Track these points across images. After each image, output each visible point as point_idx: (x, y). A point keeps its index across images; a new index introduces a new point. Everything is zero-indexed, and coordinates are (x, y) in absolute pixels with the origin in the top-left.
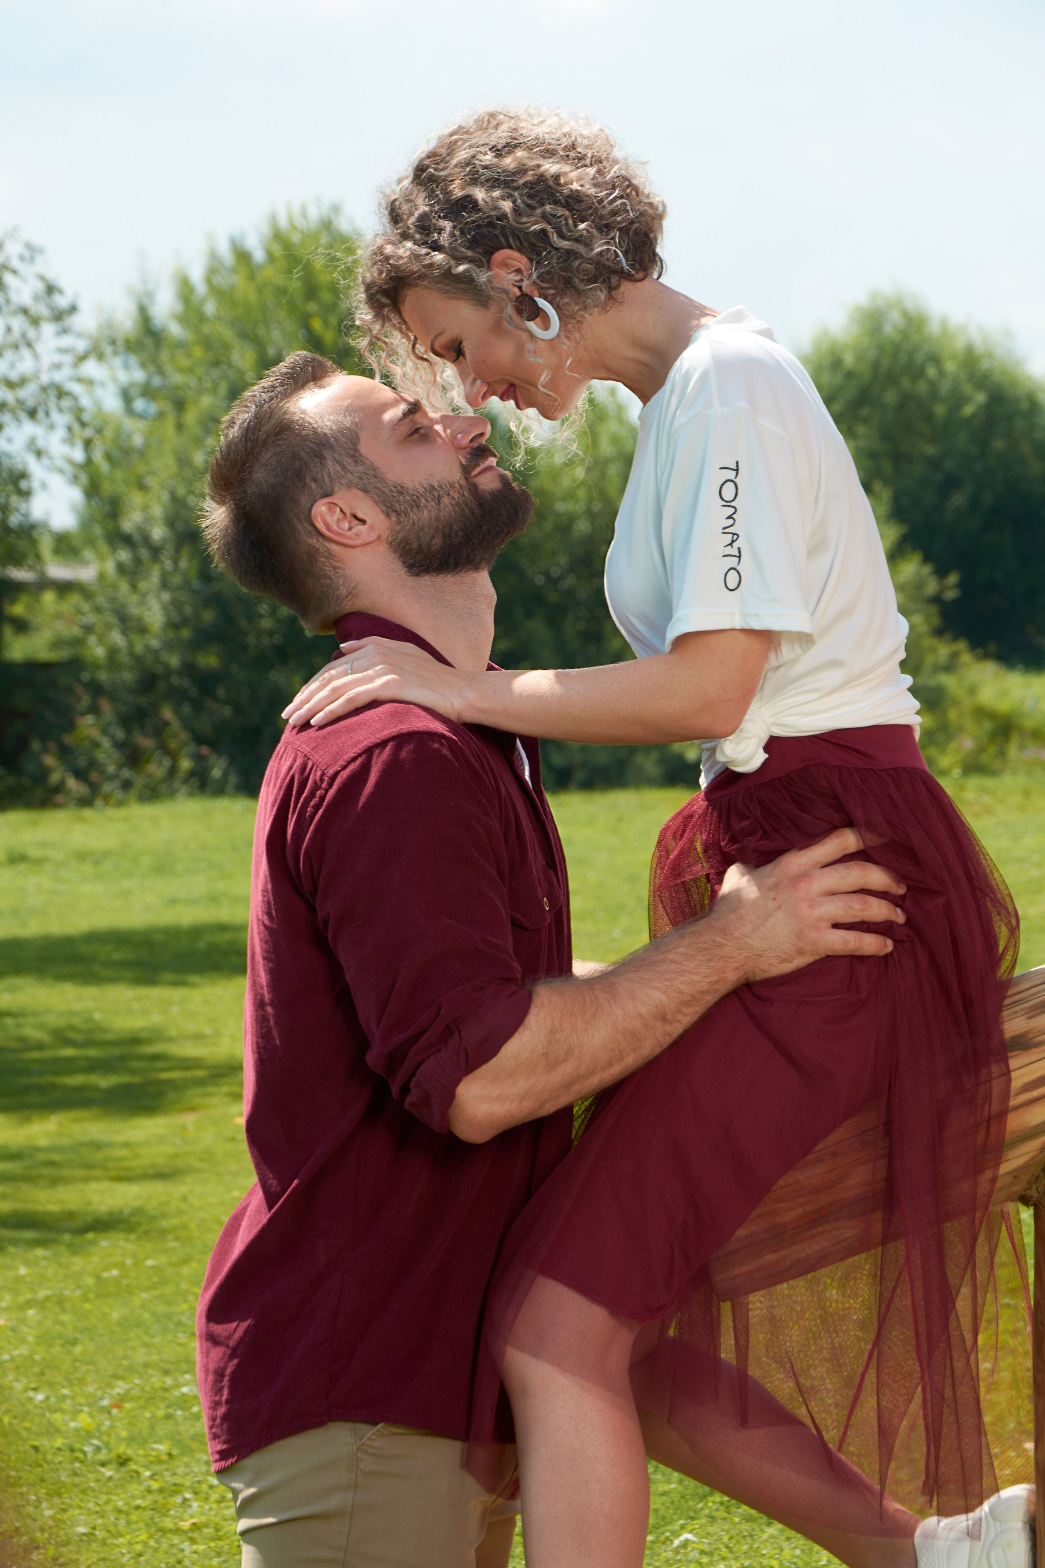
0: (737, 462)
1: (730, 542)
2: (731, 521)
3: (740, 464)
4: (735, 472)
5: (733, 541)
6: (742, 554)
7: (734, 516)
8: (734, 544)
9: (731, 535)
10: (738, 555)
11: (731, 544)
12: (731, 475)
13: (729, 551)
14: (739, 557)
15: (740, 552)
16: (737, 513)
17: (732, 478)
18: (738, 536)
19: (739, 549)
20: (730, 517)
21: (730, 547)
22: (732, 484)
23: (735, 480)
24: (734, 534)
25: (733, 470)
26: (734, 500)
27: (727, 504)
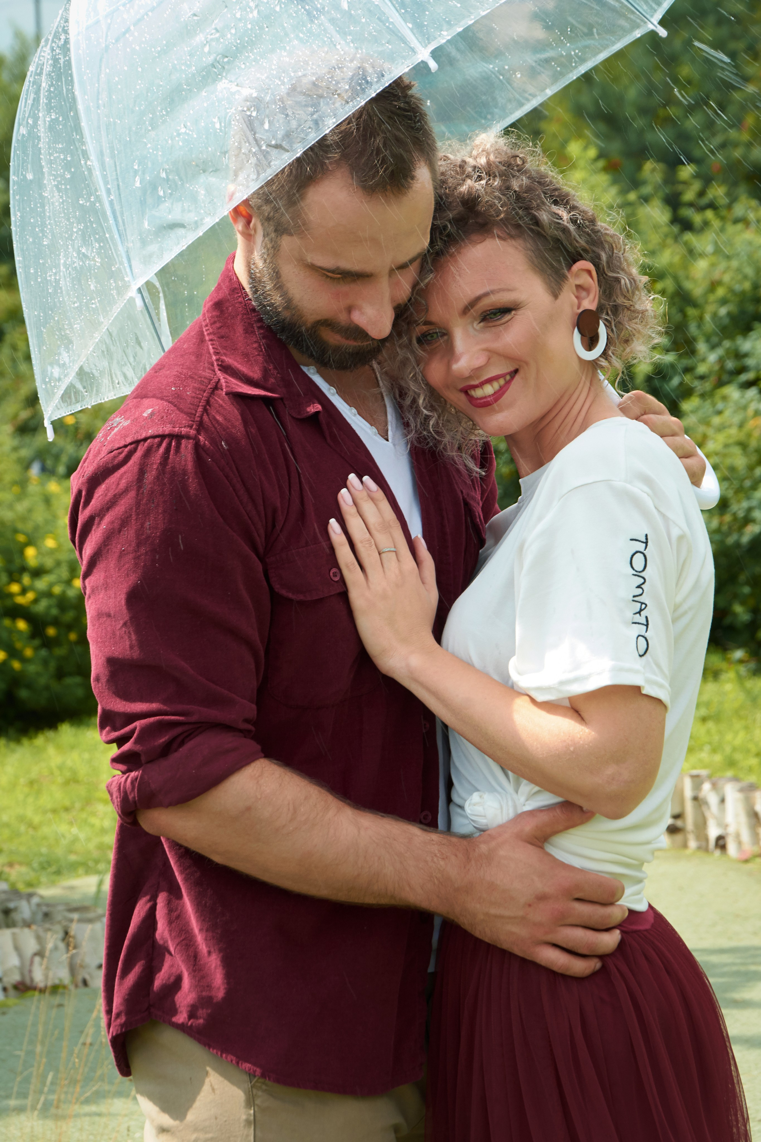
0: (646, 535)
1: (638, 610)
2: (640, 591)
3: (649, 537)
4: (644, 545)
5: (641, 610)
6: (650, 622)
7: (642, 586)
8: (642, 613)
9: (640, 604)
10: (645, 623)
11: (639, 613)
12: (641, 547)
13: (637, 617)
14: (647, 625)
15: (647, 621)
16: (646, 583)
17: (642, 550)
18: (646, 605)
19: (647, 617)
20: (639, 587)
21: (638, 615)
22: (642, 555)
23: (645, 552)
24: (642, 603)
25: (642, 542)
26: (643, 570)
27: (638, 574)
